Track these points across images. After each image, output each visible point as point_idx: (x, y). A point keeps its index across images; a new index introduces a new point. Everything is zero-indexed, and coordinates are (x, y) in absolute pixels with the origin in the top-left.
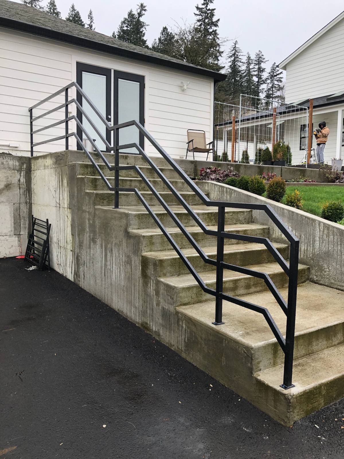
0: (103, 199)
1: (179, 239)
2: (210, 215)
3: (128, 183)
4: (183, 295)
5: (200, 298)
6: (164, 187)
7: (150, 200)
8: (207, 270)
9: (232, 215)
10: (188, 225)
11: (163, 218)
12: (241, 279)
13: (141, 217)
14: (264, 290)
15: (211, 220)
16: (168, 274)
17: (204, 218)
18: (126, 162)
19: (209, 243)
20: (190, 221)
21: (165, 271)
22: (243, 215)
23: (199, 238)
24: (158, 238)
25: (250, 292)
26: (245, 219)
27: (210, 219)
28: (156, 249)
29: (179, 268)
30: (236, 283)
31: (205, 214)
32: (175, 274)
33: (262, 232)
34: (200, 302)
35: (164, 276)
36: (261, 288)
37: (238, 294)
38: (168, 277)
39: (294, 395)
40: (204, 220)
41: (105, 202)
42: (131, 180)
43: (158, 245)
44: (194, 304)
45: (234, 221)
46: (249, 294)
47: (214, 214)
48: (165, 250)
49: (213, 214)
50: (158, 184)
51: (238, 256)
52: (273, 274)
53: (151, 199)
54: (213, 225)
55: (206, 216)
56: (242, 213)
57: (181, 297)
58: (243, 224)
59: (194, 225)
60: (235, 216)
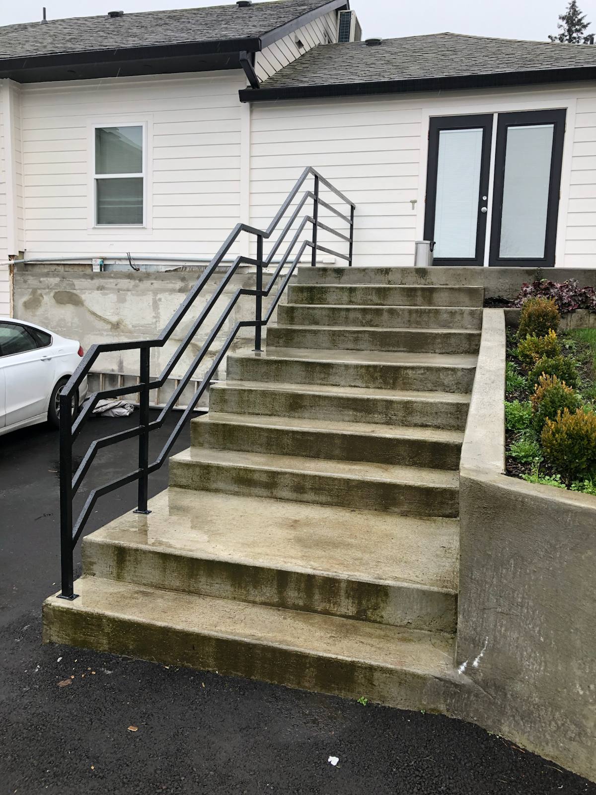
0: (279, 337)
1: (268, 399)
2: (371, 369)
3: (343, 313)
4: (178, 472)
5: (207, 484)
6: (409, 321)
7: (355, 341)
8: (273, 452)
9: (425, 373)
10: (326, 383)
11: (280, 367)
12: (285, 473)
13: (245, 364)
14: (335, 503)
15: (374, 379)
16: (206, 445)
17: (359, 373)
18: (387, 280)
19: (324, 414)
20: (331, 377)
21: (201, 440)
22: (452, 375)
23: (306, 404)
24: (234, 394)
25: (305, 500)
26: (457, 384)
27: (372, 377)
28: (230, 410)
29: (224, 439)
30: (274, 478)
31: (362, 366)
32: (217, 447)
33: (453, 410)
34: (207, 490)
35: (200, 446)
36: (329, 499)
37: (279, 495)
38: (205, 448)
39: (50, 605)
40: (358, 377)
41: (281, 341)
42: (348, 310)
43: (233, 404)
44: (196, 490)
45: (430, 386)
46: (301, 501)
47: (382, 368)
48: (244, 413)
49: (378, 368)
50: (398, 315)
51: (337, 441)
52: (359, 480)
53: (357, 340)
54: (378, 388)
55: (363, 371)
56: (450, 372)
57: (175, 474)
58: (454, 392)
59: (338, 384)
60: (433, 377)
